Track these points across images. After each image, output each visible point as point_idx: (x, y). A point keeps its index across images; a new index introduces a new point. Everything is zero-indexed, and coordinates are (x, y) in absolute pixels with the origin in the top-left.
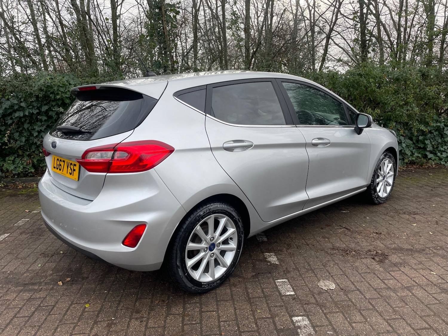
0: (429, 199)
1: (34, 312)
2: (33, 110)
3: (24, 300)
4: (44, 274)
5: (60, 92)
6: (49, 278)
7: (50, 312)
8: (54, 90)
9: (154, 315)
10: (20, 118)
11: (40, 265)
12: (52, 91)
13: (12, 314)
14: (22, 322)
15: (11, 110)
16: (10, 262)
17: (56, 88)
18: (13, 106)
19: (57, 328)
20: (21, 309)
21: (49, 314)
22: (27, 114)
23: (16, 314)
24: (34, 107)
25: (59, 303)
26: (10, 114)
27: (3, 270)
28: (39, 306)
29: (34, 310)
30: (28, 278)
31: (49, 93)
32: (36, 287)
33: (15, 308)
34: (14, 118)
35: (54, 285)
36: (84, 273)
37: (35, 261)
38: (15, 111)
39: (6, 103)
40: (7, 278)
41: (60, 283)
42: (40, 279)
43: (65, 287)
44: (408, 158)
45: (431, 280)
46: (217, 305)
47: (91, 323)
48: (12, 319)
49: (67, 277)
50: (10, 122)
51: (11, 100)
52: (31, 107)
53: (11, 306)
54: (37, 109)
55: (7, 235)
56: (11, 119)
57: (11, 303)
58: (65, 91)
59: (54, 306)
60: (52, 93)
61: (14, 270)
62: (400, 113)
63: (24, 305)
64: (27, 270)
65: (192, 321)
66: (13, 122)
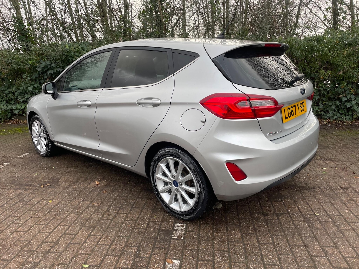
0: (353, 150)
1: (18, 202)
2: (60, 69)
3: (16, 194)
4: (36, 180)
5: (75, 56)
6: (38, 183)
7: (27, 203)
8: (72, 54)
9: (86, 212)
10: (52, 74)
11: (36, 174)
12: (70, 55)
13: (5, 202)
14: (8, 207)
15: (46, 69)
16: (21, 170)
17: (72, 53)
18: (47, 66)
19: (26, 212)
20: (12, 199)
21: (26, 204)
22: (56, 72)
23: (7, 202)
24: (60, 67)
25: (35, 198)
26: (46, 71)
27: (14, 175)
28: (23, 199)
29: (18, 200)
30: (26, 181)
31: (69, 56)
32: (27, 187)
33: (9, 198)
34: (48, 74)
35: (38, 187)
36: (60, 181)
37: (35, 172)
38: (48, 70)
39: (43, 64)
40: (13, 180)
41: (42, 186)
42: (32, 183)
43: (44, 189)
44: (357, 114)
45: (302, 211)
46: (131, 210)
47: (46, 212)
48: (3, 205)
49: (49, 183)
50: (46, 77)
51: (46, 61)
52: (58, 67)
53: (7, 197)
54: (62, 68)
55: (27, 154)
56: (47, 75)
57: (8, 195)
58: (79, 55)
59: (31, 200)
60: (71, 57)
61: (20, 176)
62: (351, 74)
63: (14, 197)
64: (28, 176)
65: (108, 218)
66: (48, 77)
